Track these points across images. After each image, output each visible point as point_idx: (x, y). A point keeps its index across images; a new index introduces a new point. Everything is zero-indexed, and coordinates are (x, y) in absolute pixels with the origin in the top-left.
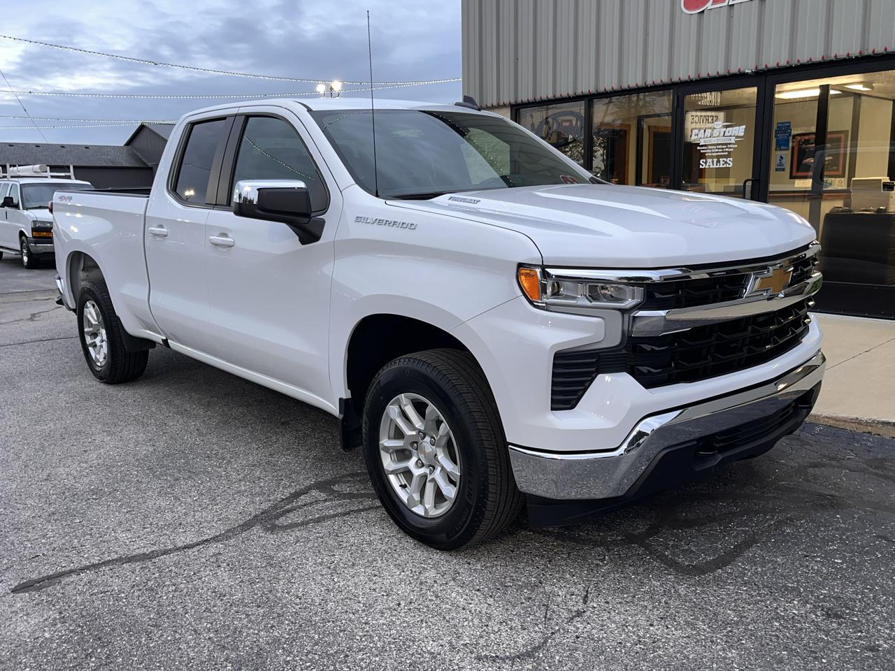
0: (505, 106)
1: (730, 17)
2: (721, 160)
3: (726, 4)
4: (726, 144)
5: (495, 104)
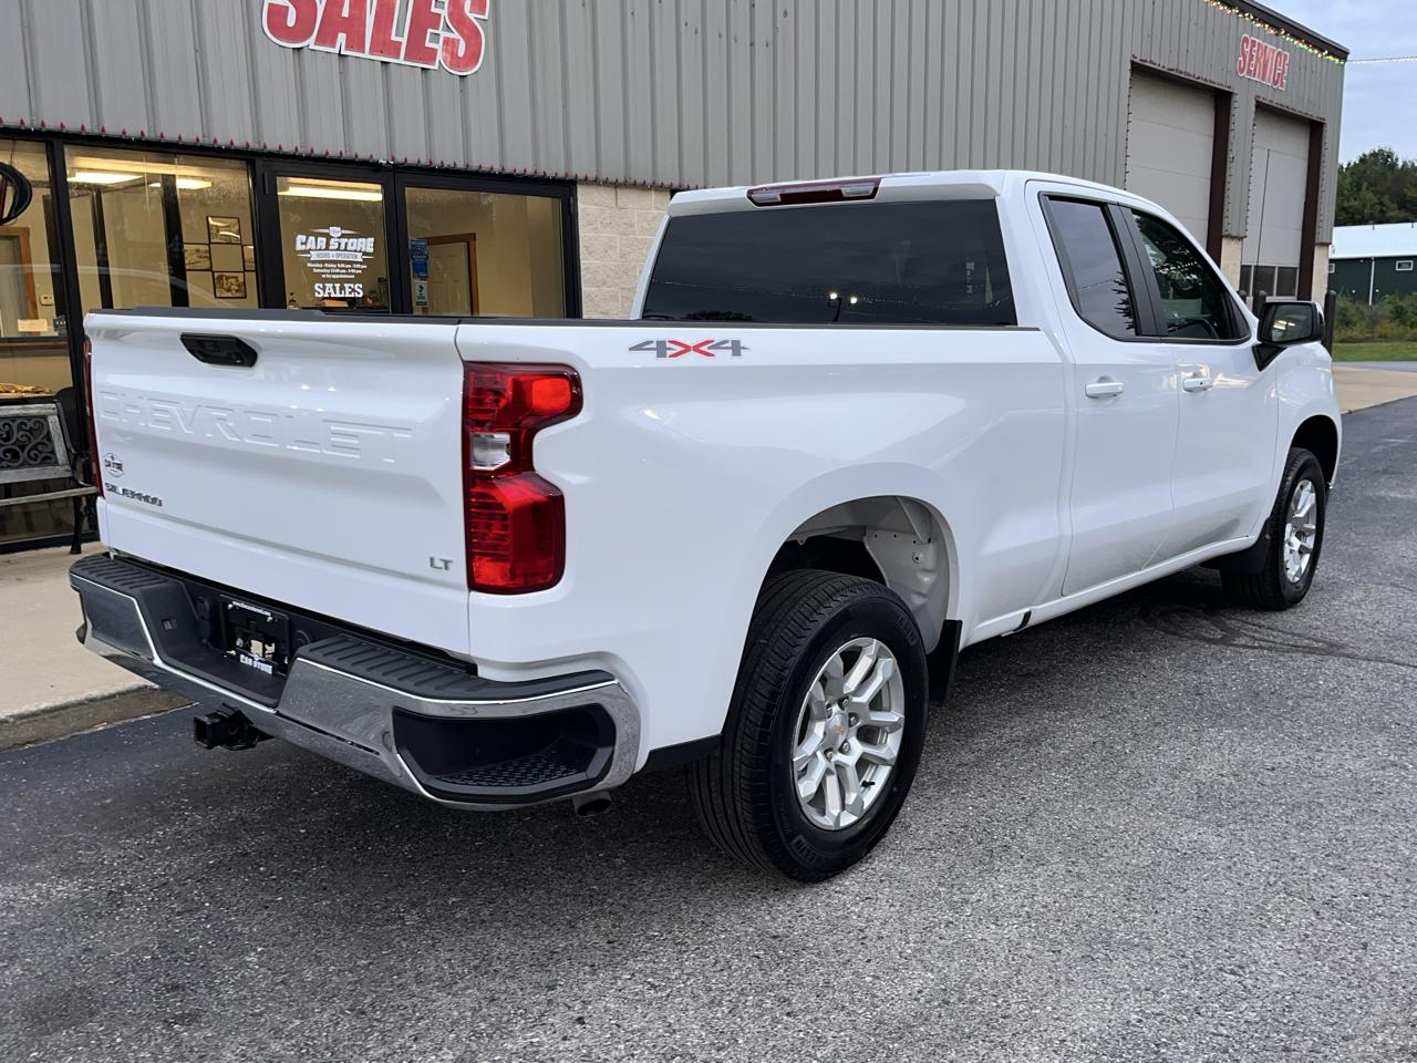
3: (336, 51)
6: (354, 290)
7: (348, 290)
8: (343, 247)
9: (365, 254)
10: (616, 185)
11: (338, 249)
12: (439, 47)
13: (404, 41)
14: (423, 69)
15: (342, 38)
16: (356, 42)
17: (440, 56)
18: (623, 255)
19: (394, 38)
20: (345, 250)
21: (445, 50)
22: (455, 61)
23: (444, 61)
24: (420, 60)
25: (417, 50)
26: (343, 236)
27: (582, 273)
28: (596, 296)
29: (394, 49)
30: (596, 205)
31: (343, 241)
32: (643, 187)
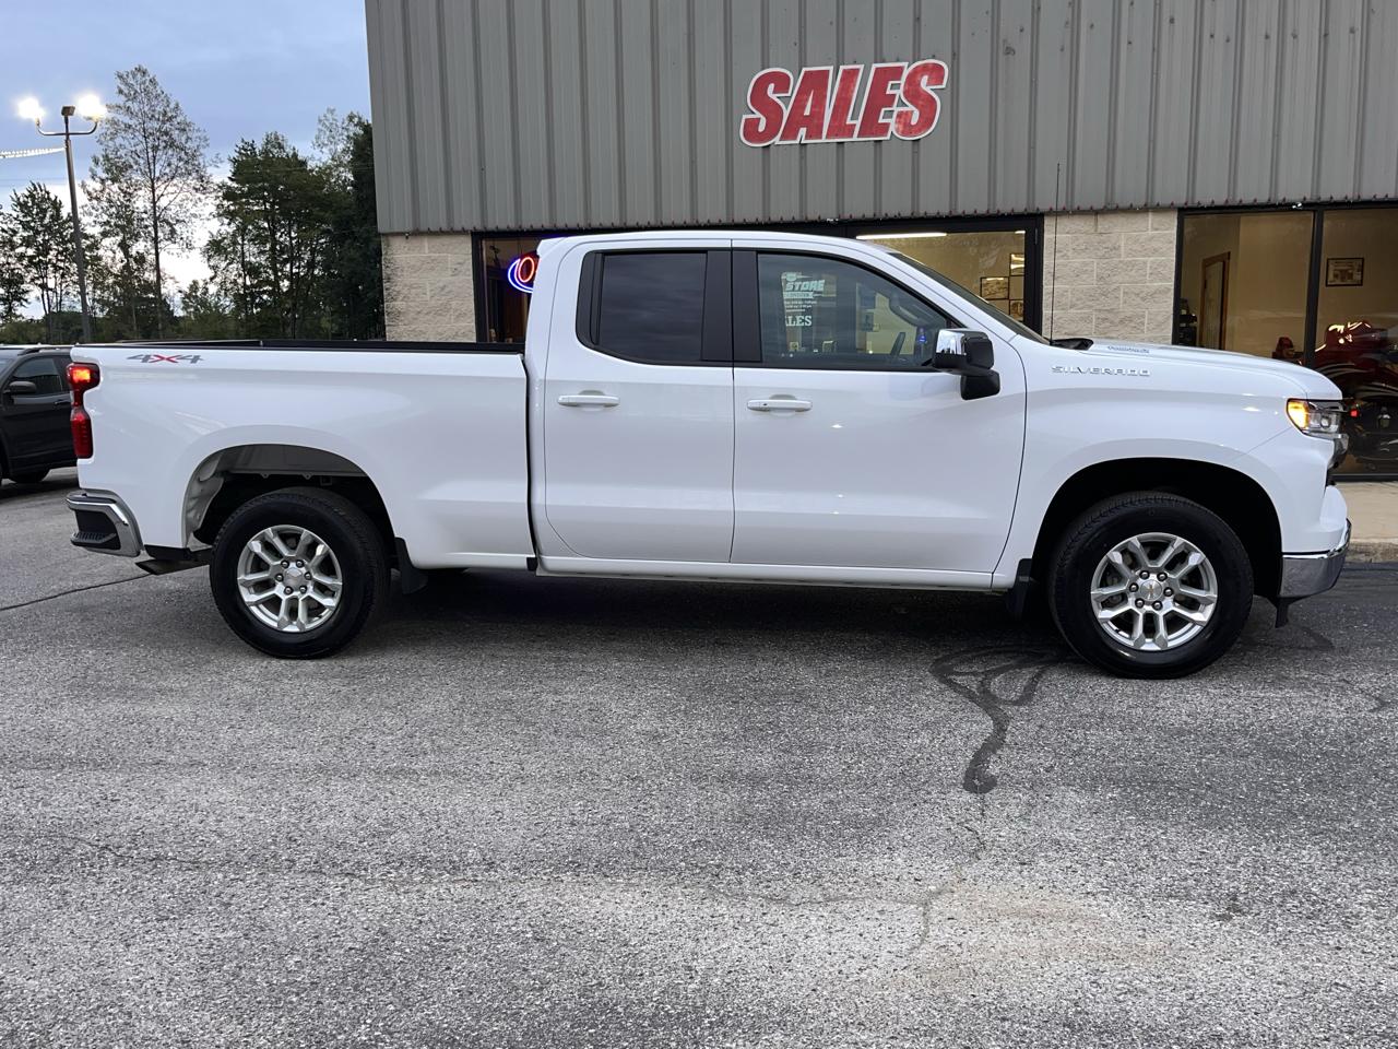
0: (463, 232)
1: (803, 158)
2: (798, 317)
3: (797, 142)
4: (803, 300)
5: (445, 228)
6: (804, 321)
7: (799, 321)
8: (797, 288)
9: (815, 292)
10: (1095, 212)
11: (793, 290)
12: (892, 121)
13: (858, 123)
14: (876, 141)
15: (803, 131)
16: (814, 132)
17: (892, 128)
18: (1100, 278)
19: (849, 122)
20: (799, 290)
21: (897, 122)
22: (908, 128)
23: (897, 132)
24: (873, 135)
25: (871, 125)
26: (797, 280)
27: (1044, 298)
28: (1060, 318)
29: (850, 130)
30: (1068, 233)
31: (798, 284)
32: (1131, 210)
